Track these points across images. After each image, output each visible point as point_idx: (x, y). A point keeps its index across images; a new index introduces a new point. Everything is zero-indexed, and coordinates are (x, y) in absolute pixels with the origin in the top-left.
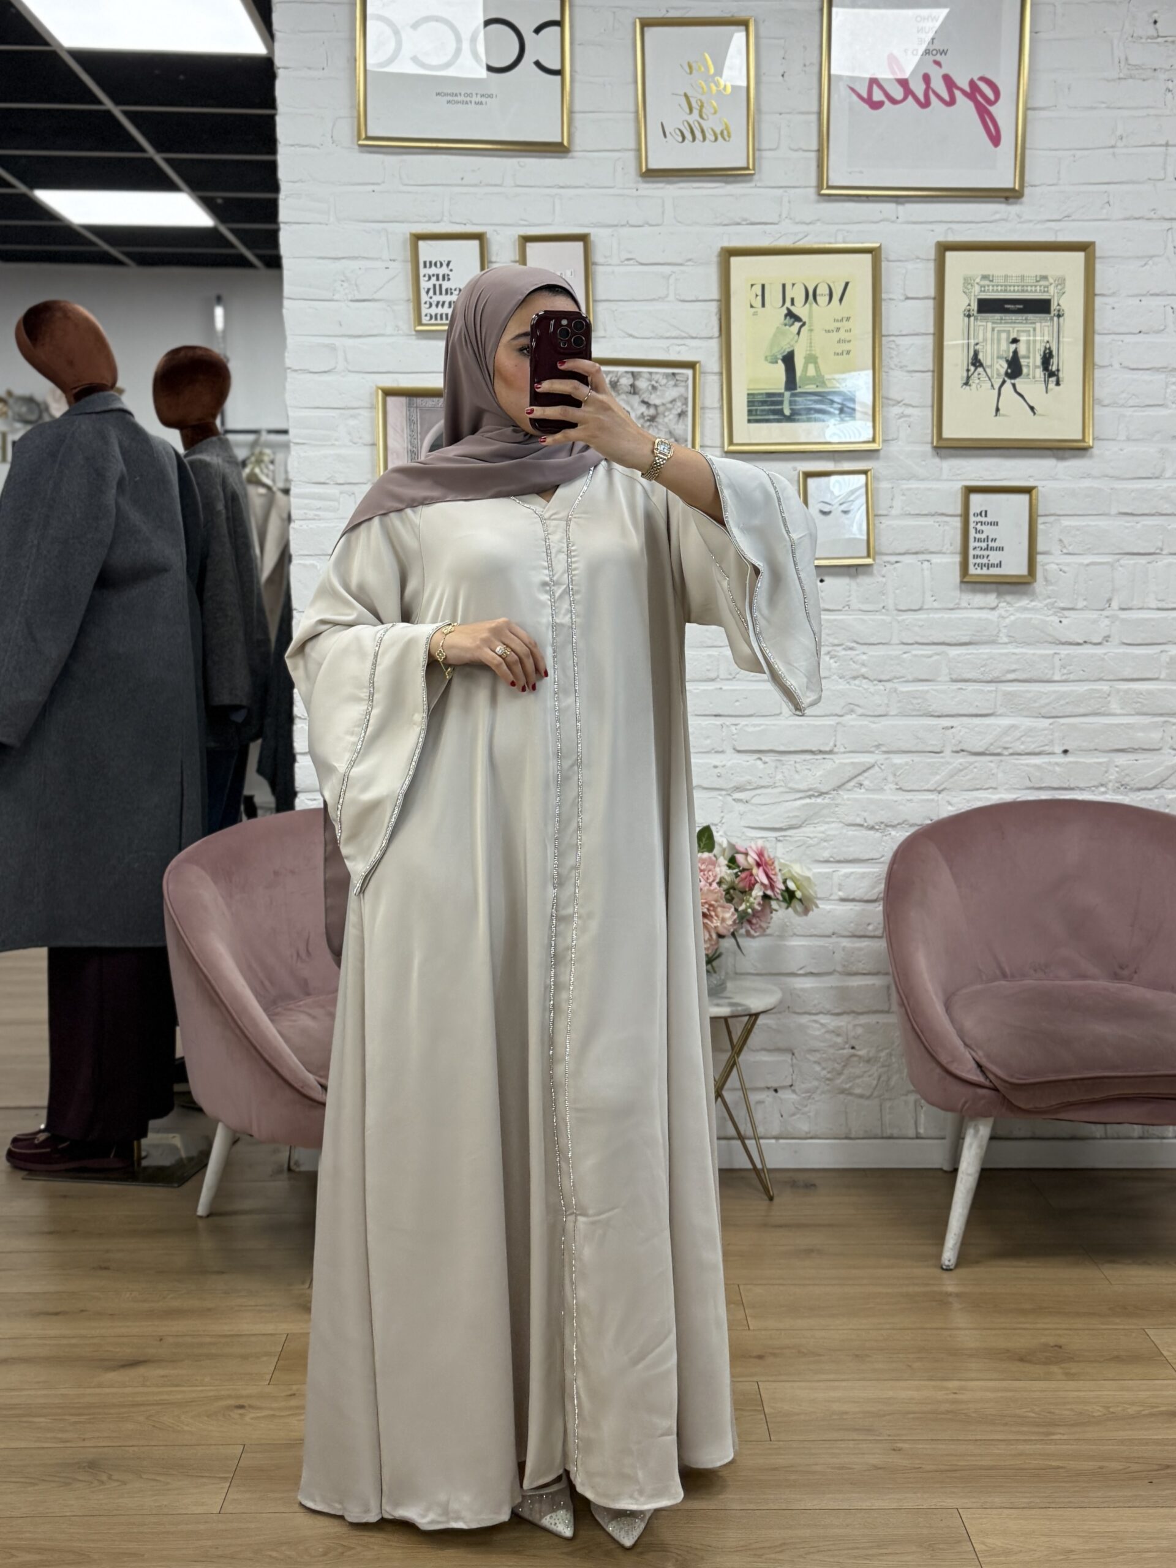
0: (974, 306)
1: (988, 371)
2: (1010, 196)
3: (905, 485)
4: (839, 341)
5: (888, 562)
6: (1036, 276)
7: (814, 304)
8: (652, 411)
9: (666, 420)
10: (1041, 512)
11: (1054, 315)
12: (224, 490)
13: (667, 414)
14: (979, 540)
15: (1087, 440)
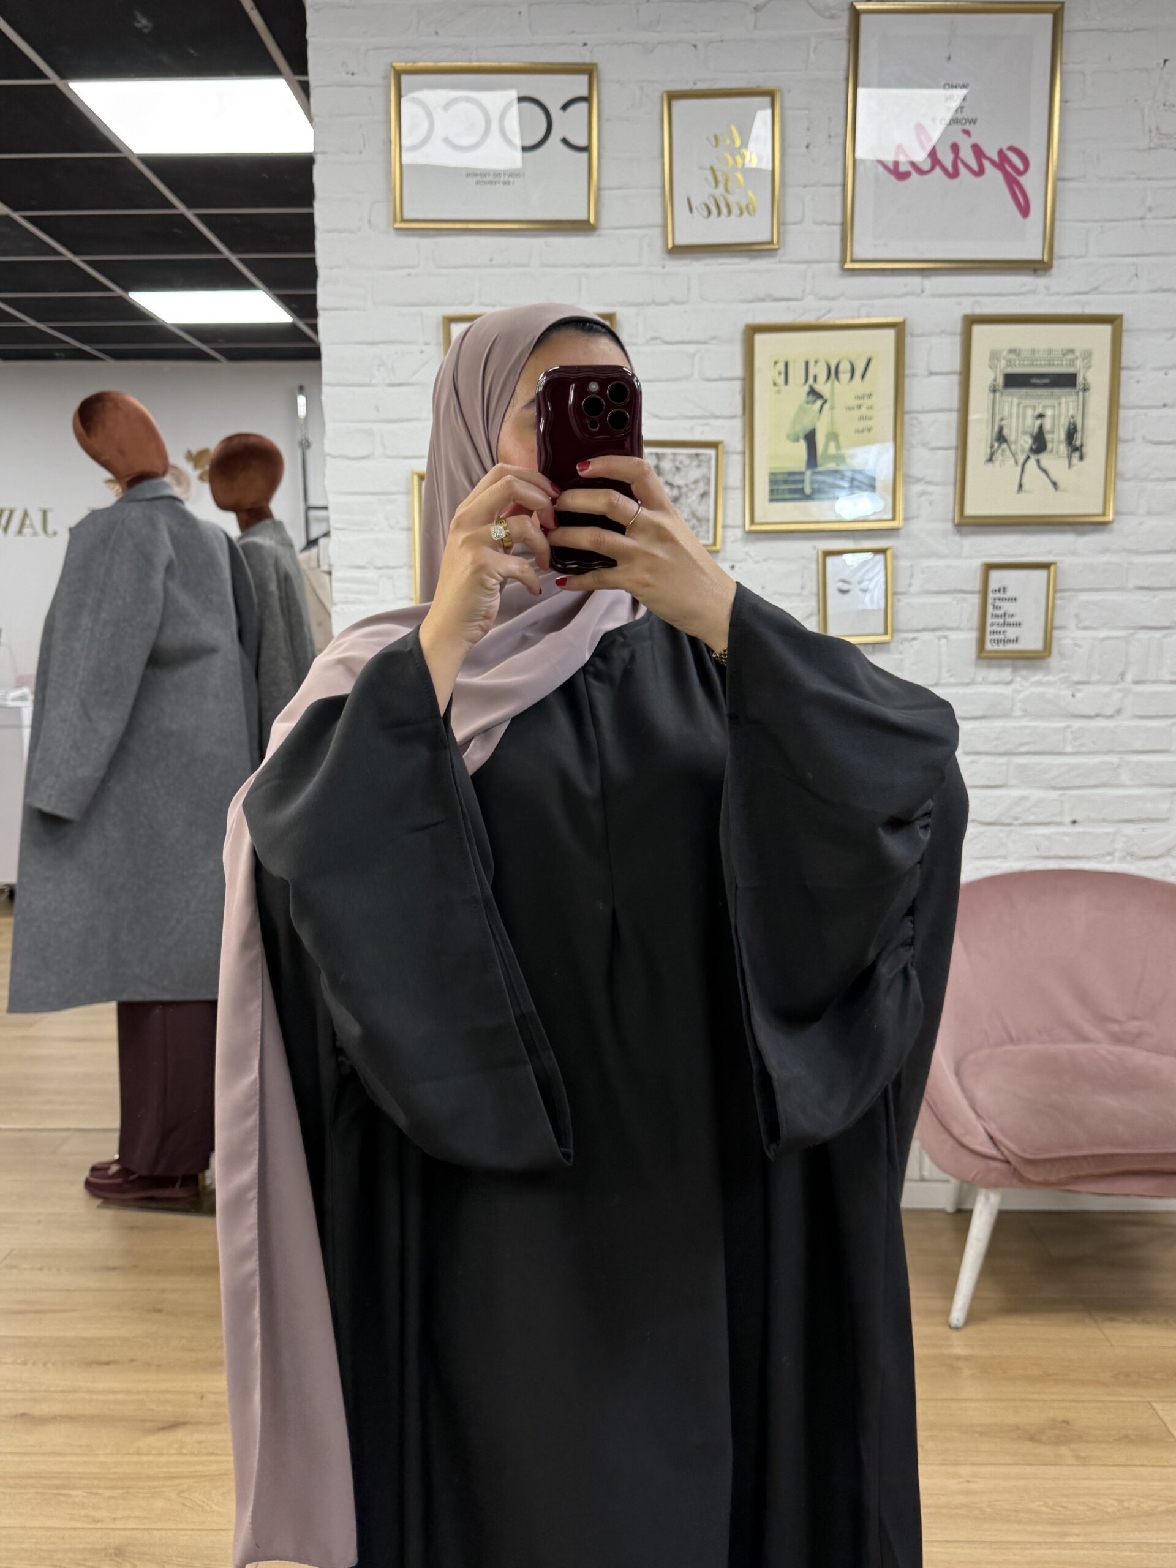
0: (1001, 381)
1: (1013, 447)
2: (1038, 267)
3: (926, 563)
4: (862, 418)
5: (906, 639)
6: (1062, 351)
7: (836, 382)
8: (675, 492)
9: (689, 500)
10: (1059, 587)
11: (1079, 389)
12: (277, 572)
13: (690, 494)
14: (997, 616)
15: (1107, 513)
